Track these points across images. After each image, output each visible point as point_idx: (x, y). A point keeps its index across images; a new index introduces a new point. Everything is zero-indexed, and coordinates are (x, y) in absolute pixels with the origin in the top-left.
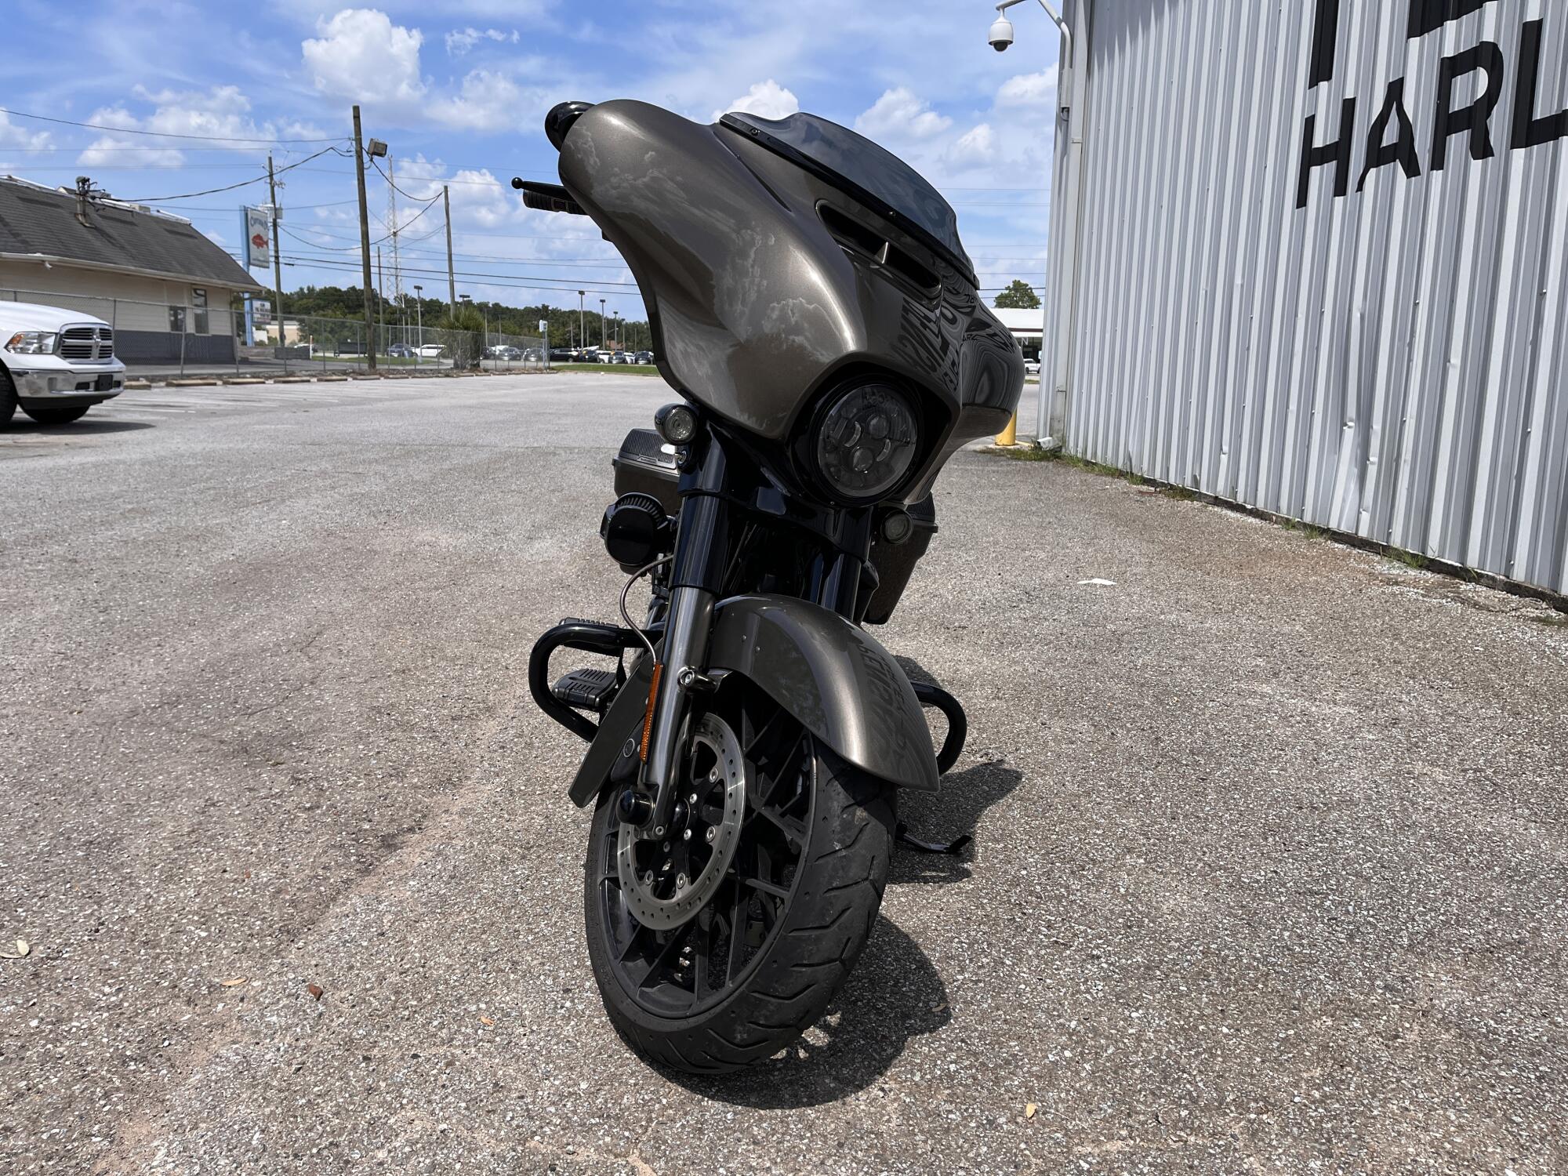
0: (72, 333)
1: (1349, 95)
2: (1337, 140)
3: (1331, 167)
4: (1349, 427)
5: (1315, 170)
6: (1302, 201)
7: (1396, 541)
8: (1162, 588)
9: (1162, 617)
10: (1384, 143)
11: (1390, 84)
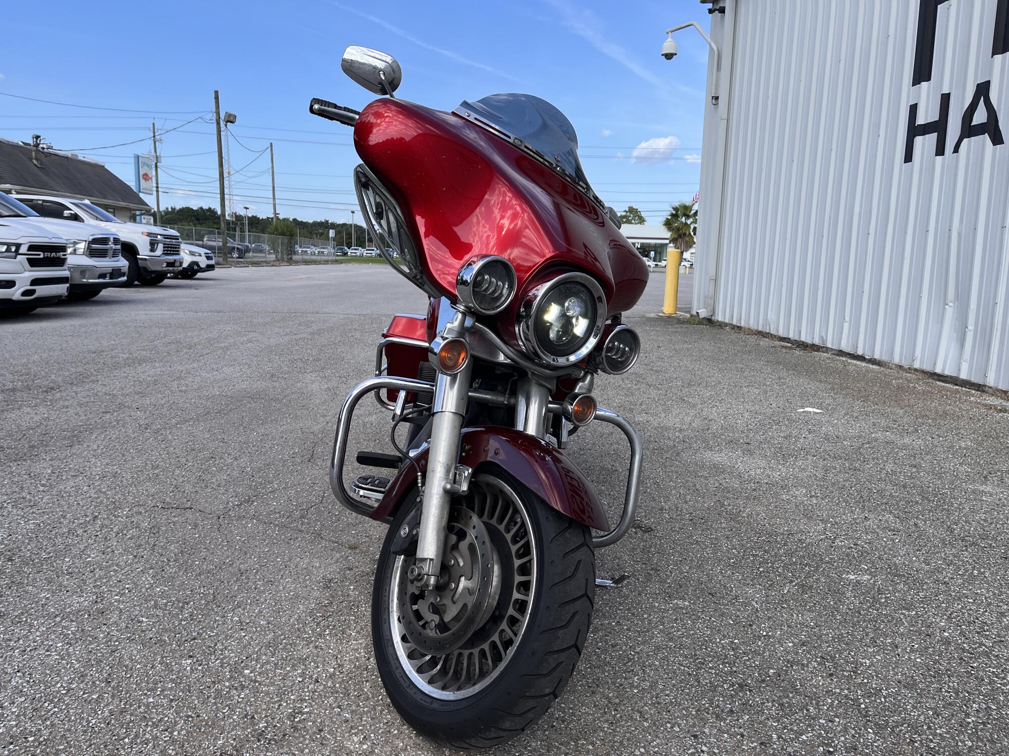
0: (95, 241)
1: (945, 91)
2: (938, 118)
3: (932, 137)
4: (950, 306)
5: (918, 140)
6: (908, 158)
7: (991, 381)
8: (855, 414)
9: (873, 436)
10: (974, 123)
11: (978, 84)
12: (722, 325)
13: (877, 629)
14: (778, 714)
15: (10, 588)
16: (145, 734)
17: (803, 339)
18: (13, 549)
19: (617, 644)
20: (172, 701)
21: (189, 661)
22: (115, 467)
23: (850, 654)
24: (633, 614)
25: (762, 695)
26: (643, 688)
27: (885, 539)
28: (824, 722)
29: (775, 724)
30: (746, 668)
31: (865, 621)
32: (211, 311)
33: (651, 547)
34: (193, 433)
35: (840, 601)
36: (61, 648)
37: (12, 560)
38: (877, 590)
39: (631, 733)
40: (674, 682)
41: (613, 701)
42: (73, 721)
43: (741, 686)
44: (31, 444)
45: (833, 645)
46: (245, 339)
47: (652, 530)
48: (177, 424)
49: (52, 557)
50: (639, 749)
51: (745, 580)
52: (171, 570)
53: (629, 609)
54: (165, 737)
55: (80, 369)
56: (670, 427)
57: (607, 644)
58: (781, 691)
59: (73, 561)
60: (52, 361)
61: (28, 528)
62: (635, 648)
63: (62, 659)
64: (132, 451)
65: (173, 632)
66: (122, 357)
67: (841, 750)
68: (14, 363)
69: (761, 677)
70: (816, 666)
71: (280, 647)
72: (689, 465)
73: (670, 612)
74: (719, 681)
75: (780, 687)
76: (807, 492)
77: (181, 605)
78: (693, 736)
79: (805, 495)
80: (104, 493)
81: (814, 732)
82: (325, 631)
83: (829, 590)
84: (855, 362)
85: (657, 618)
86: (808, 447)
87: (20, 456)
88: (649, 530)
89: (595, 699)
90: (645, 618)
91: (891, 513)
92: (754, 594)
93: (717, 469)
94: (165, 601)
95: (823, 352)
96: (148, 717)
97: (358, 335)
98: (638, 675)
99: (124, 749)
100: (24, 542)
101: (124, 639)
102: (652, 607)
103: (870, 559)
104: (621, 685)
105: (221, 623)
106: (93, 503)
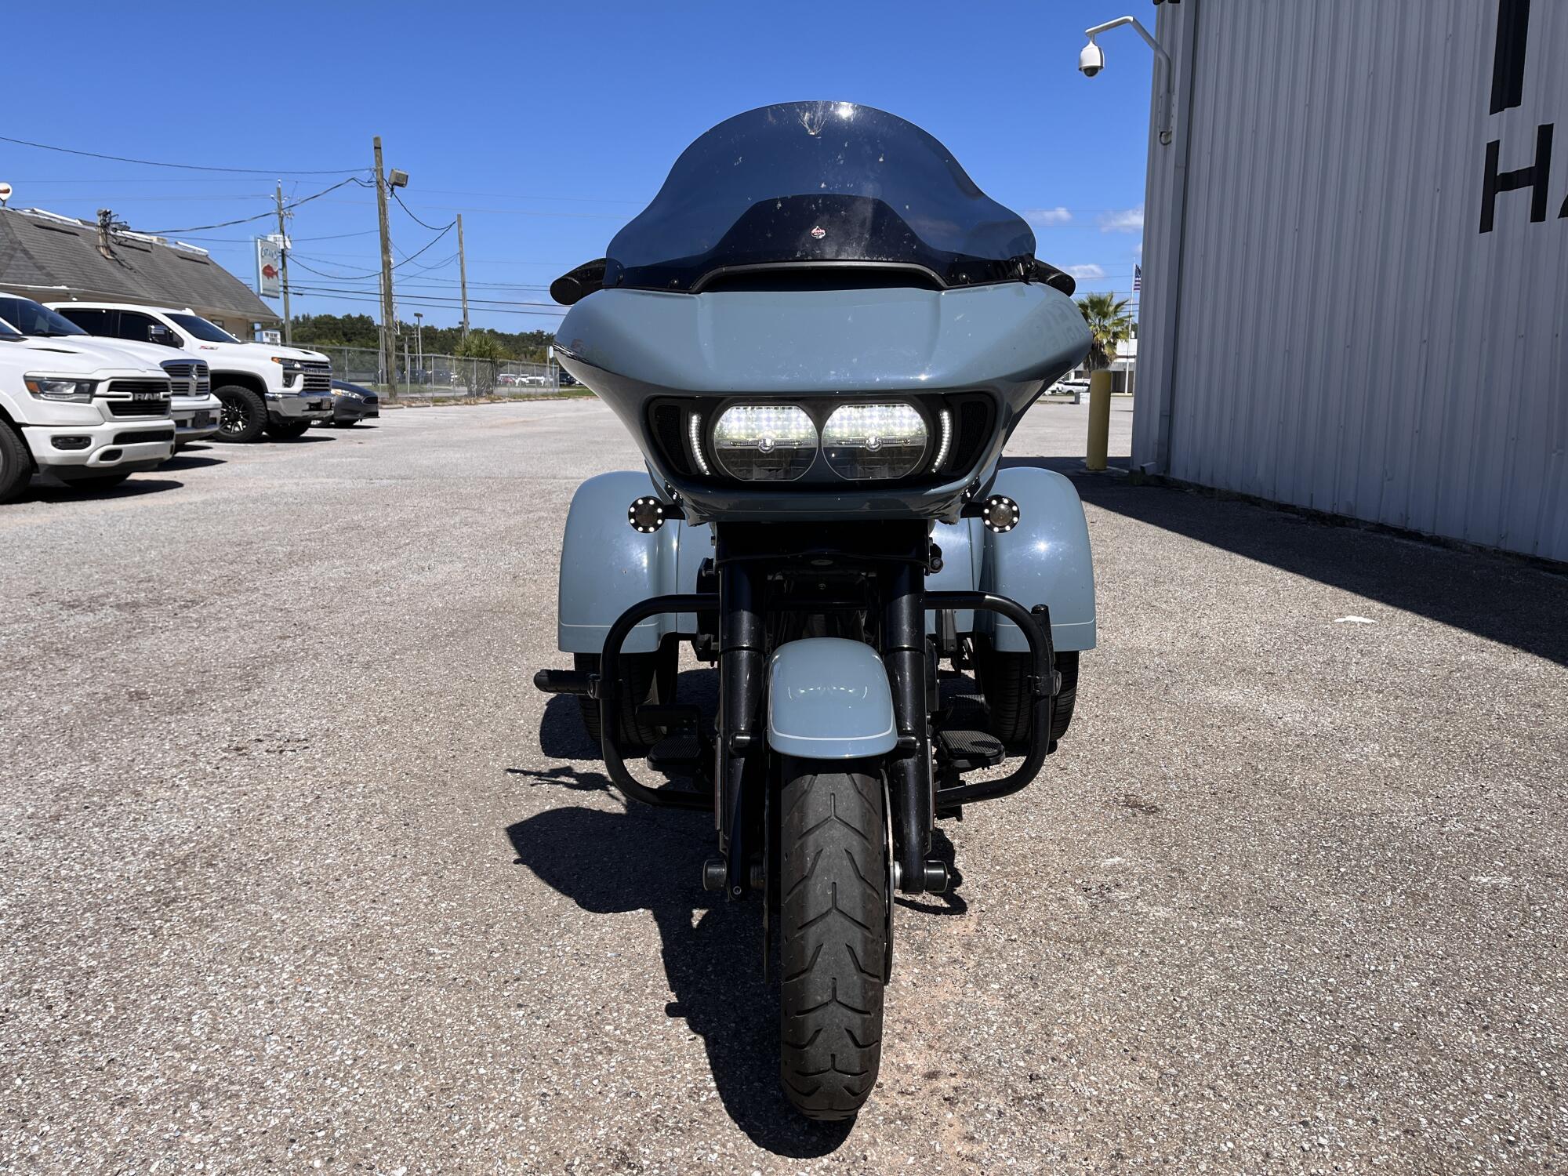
1: (1544, 120)
2: (1535, 162)
3: (1525, 192)
5: (1503, 197)
6: (1486, 225)
9: (1463, 658)
12: (1180, 487)
13: (1539, 958)
14: (1421, 1087)
15: (222, 907)
16: (489, 1123)
17: (1317, 506)
18: (209, 847)
19: (1150, 986)
20: (512, 1071)
21: (521, 1013)
22: (324, 722)
23: (1507, 997)
24: (1163, 939)
25: (1391, 1061)
26: (1207, 1053)
27: (1519, 820)
28: (1491, 1097)
29: (1419, 1103)
30: (1358, 1021)
31: (1517, 946)
33: (1162, 835)
34: (421, 667)
35: (1475, 917)
36: (325, 995)
37: (212, 865)
38: (1525, 898)
39: (1206, 1120)
40: (1252, 1042)
41: (1165, 1071)
42: (375, 1106)
43: (1354, 1047)
44: (188, 688)
45: (1479, 984)
47: (1158, 809)
49: (272, 859)
50: (1225, 1144)
51: (1322, 887)
52: (451, 876)
53: (1153, 932)
54: (519, 1127)
55: (224, 572)
56: (1143, 649)
57: (1135, 984)
58: (1417, 1054)
59: (306, 864)
60: (181, 559)
61: (223, 815)
62: (1179, 992)
63: (334, 1013)
64: (340, 695)
65: (485, 969)
66: (282, 551)
67: (1527, 1140)
68: (123, 562)
69: (1383, 1033)
70: (1461, 1015)
71: (648, 991)
72: (1188, 708)
73: (1220, 936)
74: (1320, 1040)
75: (1413, 1047)
76: (1381, 748)
77: (483, 928)
78: (1300, 1123)
79: (1381, 754)
80: (320, 760)
81: (1481, 1113)
83: (1454, 900)
84: (1405, 542)
85: (1201, 945)
86: (1366, 677)
87: (176, 706)
88: (1152, 810)
89: (1138, 1068)
90: (1182, 946)
91: (1519, 779)
92: (1339, 906)
93: (1234, 715)
94: (458, 923)
95: (1352, 527)
96: (485, 1096)
98: (1194, 1032)
99: (462, 1144)
100: (222, 837)
101: (415, 980)
102: (1189, 928)
103: (1505, 852)
104: (1174, 1048)
105: (548, 955)
106: (308, 776)
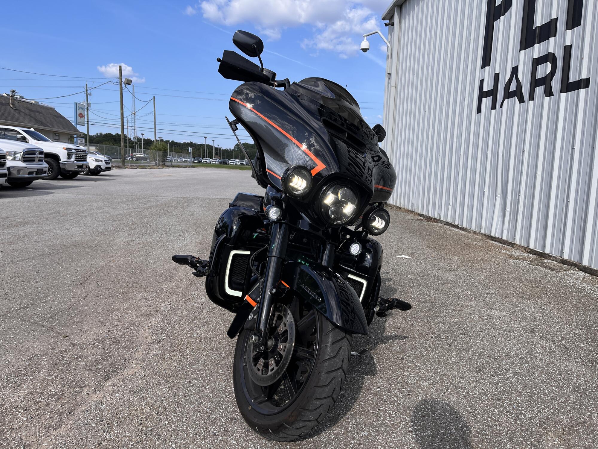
1: (497, 72)
2: (492, 88)
3: (490, 99)
4: (498, 197)
5: (484, 100)
6: (479, 111)
7: (517, 241)
8: (429, 259)
10: (511, 90)
11: (513, 68)
17: (430, 215)
26: (172, 421)
29: (234, 442)
32: (94, 194)
34: (23, 266)
46: (101, 211)
48: (18, 261)
82: (9, 385)
84: (453, 229)
95: (439, 223)
97: (170, 209)
